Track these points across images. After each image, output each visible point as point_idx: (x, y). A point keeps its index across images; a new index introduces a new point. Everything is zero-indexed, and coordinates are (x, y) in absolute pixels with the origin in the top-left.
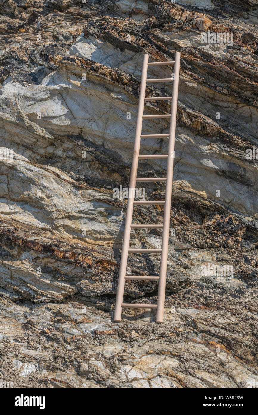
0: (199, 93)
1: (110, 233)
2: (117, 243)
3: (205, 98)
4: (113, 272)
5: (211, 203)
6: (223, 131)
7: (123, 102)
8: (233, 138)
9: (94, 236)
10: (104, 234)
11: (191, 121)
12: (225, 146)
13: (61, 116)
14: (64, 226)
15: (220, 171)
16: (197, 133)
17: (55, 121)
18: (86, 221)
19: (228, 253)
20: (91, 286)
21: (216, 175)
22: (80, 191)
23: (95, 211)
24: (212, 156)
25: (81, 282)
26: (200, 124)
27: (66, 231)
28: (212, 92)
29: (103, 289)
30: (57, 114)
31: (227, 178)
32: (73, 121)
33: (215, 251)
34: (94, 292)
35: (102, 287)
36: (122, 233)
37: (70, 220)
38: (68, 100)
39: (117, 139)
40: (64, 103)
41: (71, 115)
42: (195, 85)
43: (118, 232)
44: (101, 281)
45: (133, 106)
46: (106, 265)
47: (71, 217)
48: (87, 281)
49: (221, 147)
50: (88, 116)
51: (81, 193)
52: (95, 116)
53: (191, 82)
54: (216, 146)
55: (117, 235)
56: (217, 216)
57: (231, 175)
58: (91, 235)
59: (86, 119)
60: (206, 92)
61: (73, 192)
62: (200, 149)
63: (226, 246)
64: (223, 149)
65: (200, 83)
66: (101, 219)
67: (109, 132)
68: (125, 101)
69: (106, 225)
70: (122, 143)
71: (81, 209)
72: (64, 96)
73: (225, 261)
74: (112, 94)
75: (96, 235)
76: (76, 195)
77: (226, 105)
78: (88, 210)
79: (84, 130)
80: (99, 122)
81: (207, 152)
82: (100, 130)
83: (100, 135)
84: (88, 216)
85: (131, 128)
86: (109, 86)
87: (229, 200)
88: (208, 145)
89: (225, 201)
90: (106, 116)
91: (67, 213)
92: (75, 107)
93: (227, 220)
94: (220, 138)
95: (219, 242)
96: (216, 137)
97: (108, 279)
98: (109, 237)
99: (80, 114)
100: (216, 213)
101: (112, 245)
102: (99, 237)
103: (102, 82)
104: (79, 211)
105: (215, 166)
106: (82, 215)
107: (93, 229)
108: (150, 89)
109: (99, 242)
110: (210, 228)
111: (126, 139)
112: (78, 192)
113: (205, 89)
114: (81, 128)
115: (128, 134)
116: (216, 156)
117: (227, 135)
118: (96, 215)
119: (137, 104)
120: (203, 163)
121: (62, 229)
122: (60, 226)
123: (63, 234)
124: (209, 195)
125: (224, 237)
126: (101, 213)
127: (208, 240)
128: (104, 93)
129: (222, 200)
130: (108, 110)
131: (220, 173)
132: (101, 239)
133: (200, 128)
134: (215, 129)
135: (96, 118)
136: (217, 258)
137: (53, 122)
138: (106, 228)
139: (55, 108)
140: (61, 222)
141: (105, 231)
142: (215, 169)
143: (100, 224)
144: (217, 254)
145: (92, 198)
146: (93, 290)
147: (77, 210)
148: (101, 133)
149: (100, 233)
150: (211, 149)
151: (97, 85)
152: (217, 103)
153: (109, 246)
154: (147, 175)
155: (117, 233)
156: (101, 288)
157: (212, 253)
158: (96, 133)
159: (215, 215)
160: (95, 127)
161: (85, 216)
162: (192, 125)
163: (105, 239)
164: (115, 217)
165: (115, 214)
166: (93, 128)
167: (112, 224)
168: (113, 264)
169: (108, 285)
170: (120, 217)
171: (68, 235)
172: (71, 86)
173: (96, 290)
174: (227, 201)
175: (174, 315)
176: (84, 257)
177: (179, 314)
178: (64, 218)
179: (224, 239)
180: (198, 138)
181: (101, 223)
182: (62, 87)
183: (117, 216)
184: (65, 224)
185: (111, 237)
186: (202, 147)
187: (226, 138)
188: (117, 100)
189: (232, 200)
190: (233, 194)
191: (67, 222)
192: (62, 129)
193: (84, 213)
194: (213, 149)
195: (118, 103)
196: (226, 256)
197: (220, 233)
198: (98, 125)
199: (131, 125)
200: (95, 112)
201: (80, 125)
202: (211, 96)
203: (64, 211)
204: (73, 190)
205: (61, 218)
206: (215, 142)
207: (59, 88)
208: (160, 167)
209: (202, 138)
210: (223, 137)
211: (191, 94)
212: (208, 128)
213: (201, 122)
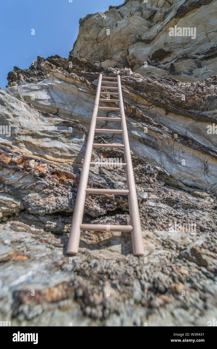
0: (130, 97)
1: (71, 151)
2: (77, 161)
3: (132, 101)
4: (71, 185)
5: (136, 157)
6: (144, 115)
7: (87, 94)
8: (150, 120)
9: (55, 153)
10: (65, 152)
11: (127, 108)
12: (145, 124)
13: (46, 100)
14: (25, 142)
15: (141, 138)
16: (130, 115)
17: (41, 102)
18: (49, 140)
19: (151, 187)
20: (41, 200)
21: (138, 141)
22: (48, 118)
23: (58, 132)
24: (137, 130)
25: (30, 195)
26: (132, 109)
27: (26, 147)
28: (136, 97)
29: (57, 205)
30: (43, 98)
31: (144, 144)
32: (53, 104)
33: (142, 186)
34: (45, 209)
35: (56, 202)
36: (82, 154)
37: (33, 138)
38: (52, 93)
39: (80, 115)
40: (49, 93)
41: (52, 100)
42: (128, 92)
43: (79, 151)
44: (56, 195)
45: (92, 96)
46: (64, 178)
47: (34, 135)
48: (37, 194)
49: (143, 124)
50: (63, 102)
51: (49, 119)
52: (67, 102)
53: (126, 90)
54: (140, 124)
55: (78, 155)
56: (140, 165)
57: (147, 142)
58: (51, 152)
59: (61, 104)
60: (133, 97)
61: (40, 118)
62: (131, 124)
63: (149, 182)
64: (144, 125)
65: (130, 91)
66: (64, 139)
67: (75, 111)
68: (88, 93)
69: (68, 145)
70: (82, 119)
71: (46, 129)
72: (50, 90)
73: (150, 192)
74: (79, 89)
75: (57, 152)
76: (44, 120)
77: (143, 107)
78: (53, 131)
79: (59, 111)
80: (70, 106)
81: (135, 126)
82: (70, 110)
83: (70, 113)
84: (52, 136)
85: (89, 110)
86: (78, 85)
87: (146, 156)
88: (135, 122)
89: (143, 157)
90: (74, 103)
91: (31, 131)
92: (55, 97)
93: (147, 167)
94: (142, 120)
95: (144, 180)
96: (140, 119)
97: (64, 193)
98: (70, 155)
99: (58, 100)
100: (139, 164)
101: (72, 163)
102: (60, 154)
103: (74, 82)
104: (43, 131)
105: (139, 135)
106: (46, 135)
107: (55, 146)
108: (102, 90)
109: (59, 159)
110: (137, 170)
111: (86, 116)
112: (45, 118)
113: (133, 95)
114: (58, 109)
115: (87, 114)
116: (139, 129)
117: (147, 118)
118: (60, 135)
119: (95, 94)
120: (132, 133)
121: (22, 145)
122: (21, 142)
123: (23, 150)
124: (134, 153)
125: (147, 177)
126: (64, 134)
127: (137, 178)
128: (75, 88)
129: (142, 156)
130: (76, 100)
131: (142, 140)
132: (61, 157)
133: (132, 112)
134: (140, 113)
135: (68, 103)
136: (144, 190)
137: (40, 103)
138: (68, 147)
139: (42, 95)
140: (23, 138)
141: (66, 149)
142: (139, 136)
143: (62, 143)
144: (144, 187)
145: (58, 123)
146: (43, 206)
147: (42, 130)
148: (70, 112)
149: (61, 150)
150: (137, 125)
151: (71, 84)
152: (138, 105)
153: (69, 164)
154: (97, 138)
155: (78, 153)
156: (54, 204)
157: (141, 187)
158: (67, 112)
159: (138, 165)
160: (66, 108)
161: (48, 135)
162: (127, 110)
163: (65, 157)
164: (77, 139)
165: (78, 137)
166: (65, 109)
167: (74, 144)
168: (72, 178)
169: (64, 201)
170: (81, 139)
171: (29, 151)
172: (54, 84)
173: (47, 206)
174: (145, 157)
175: (153, 241)
176: (37, 163)
177: (159, 238)
178: (26, 135)
179: (147, 178)
180: (130, 118)
181: (64, 142)
182: (49, 84)
183: (79, 138)
184: (27, 140)
185: (72, 155)
186: (132, 123)
187: (146, 119)
188: (82, 93)
189: (148, 157)
190: (148, 153)
191: (29, 139)
192: (46, 108)
193: (48, 133)
194: (139, 125)
195: (83, 95)
196: (150, 189)
197: (144, 175)
198: (69, 107)
199: (90, 108)
200: (68, 101)
201: (58, 106)
202: (135, 100)
203: (28, 129)
204: (41, 116)
205: (23, 135)
206: (139, 122)
207: (47, 85)
208: (105, 135)
209: (132, 119)
210: (144, 119)
211: (125, 97)
212: (137, 111)
213: (132, 108)
